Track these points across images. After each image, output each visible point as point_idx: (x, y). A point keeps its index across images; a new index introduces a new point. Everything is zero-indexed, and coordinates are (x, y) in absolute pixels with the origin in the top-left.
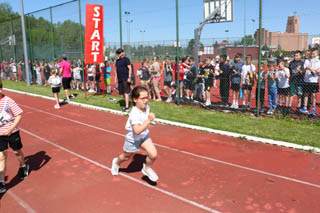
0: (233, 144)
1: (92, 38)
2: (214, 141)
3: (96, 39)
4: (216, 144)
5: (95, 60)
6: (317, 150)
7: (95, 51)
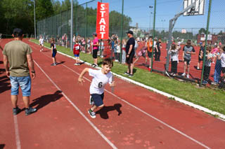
0: (162, 101)
1: (100, 23)
2: (151, 97)
4: (150, 99)
5: (102, 37)
6: (221, 116)
7: (102, 31)
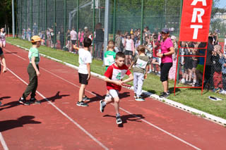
1: (194, 3)
3: (199, 5)
5: (195, 37)
7: (197, 23)
